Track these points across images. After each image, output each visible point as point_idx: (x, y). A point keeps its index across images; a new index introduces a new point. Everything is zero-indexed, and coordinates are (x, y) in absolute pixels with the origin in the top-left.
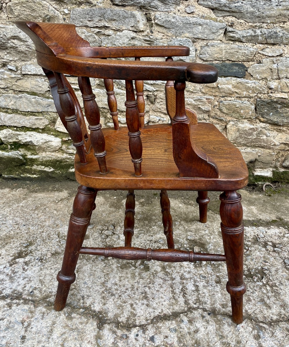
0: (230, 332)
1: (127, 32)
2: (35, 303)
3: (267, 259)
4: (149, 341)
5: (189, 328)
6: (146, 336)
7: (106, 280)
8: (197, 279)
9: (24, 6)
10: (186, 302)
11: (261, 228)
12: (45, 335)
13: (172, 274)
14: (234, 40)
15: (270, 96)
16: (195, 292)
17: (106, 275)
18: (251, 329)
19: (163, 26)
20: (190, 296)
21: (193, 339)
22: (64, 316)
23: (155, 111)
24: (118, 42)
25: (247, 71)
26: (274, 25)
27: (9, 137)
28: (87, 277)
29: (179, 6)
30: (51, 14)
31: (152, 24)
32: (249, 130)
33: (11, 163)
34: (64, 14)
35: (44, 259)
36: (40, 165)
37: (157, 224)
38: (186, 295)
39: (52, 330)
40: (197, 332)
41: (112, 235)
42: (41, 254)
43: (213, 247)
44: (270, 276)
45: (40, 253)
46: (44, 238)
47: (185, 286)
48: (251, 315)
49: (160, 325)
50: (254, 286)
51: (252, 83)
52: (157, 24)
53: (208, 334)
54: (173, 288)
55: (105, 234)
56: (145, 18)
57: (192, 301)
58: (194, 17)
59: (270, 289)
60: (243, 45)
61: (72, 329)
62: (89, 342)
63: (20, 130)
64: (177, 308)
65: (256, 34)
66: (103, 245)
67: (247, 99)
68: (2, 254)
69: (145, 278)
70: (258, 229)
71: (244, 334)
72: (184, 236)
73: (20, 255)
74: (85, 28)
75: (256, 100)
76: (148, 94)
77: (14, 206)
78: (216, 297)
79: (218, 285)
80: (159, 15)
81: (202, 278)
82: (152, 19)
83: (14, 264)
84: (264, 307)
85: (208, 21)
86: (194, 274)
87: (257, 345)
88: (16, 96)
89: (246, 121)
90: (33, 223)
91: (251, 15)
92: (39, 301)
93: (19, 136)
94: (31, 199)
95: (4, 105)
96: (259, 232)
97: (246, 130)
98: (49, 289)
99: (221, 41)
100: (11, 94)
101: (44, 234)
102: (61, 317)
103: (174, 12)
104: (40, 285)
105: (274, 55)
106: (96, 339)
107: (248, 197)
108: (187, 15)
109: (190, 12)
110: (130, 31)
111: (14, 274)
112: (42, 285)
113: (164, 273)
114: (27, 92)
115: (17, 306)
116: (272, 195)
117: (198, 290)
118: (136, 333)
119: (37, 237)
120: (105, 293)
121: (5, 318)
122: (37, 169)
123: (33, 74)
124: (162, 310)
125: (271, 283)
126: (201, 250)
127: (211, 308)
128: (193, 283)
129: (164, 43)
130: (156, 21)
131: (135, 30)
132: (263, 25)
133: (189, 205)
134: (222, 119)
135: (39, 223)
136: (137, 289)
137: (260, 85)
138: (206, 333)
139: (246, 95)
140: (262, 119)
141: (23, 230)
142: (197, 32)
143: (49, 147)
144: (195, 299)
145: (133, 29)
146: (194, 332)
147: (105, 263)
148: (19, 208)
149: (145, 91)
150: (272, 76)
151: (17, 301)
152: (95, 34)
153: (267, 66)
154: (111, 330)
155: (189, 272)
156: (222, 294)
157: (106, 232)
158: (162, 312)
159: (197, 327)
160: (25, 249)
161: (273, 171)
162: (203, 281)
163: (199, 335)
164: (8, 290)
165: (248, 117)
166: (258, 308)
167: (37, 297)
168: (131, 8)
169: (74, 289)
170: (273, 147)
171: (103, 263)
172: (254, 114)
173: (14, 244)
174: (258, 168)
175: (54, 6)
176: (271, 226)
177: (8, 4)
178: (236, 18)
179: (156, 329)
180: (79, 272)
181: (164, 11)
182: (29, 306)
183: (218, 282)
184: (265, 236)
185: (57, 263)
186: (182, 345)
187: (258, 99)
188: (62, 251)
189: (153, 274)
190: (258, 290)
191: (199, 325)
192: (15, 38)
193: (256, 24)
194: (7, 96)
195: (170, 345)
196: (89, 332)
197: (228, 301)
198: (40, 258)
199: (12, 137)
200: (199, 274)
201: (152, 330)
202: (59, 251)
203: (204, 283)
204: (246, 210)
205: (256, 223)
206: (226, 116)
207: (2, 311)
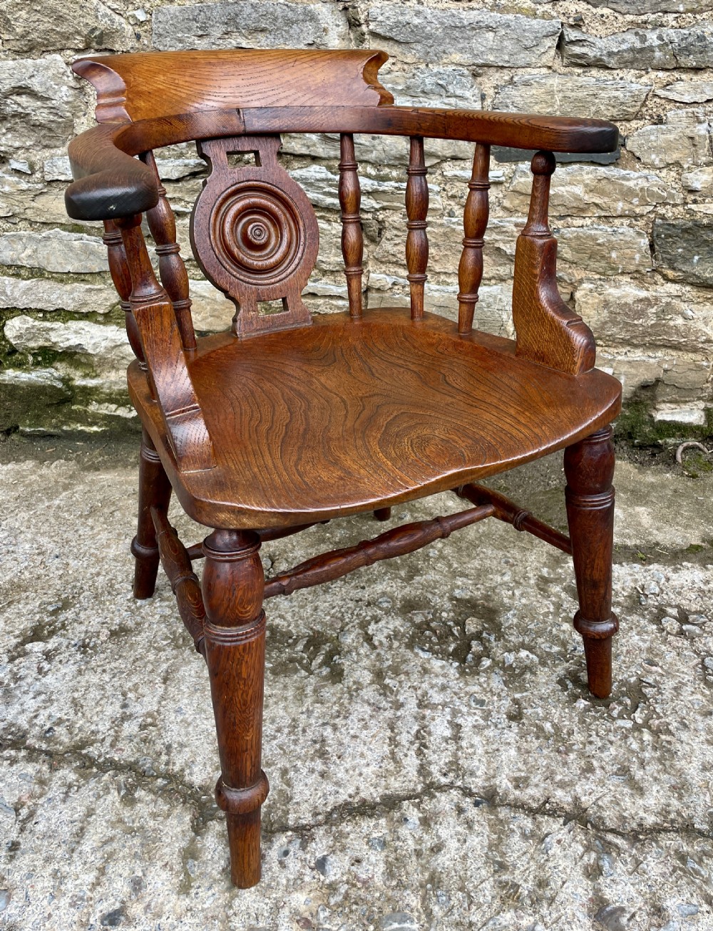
0: (525, 853)
2: (54, 759)
3: (657, 655)
5: (420, 839)
6: (308, 856)
8: (461, 708)
9: (36, 11)
10: (423, 770)
11: (654, 567)
12: (64, 842)
13: (397, 692)
14: (586, 64)
15: (691, 212)
16: (450, 741)
18: (581, 849)
19: (390, 39)
20: (434, 752)
21: (424, 868)
22: (116, 794)
23: (382, 262)
25: (623, 146)
26: (698, 16)
27: (28, 336)
28: (186, 695)
30: (103, 24)
31: (363, 34)
32: (635, 302)
33: (38, 398)
34: (136, 24)
35: (91, 645)
36: (105, 402)
38: (425, 751)
39: (82, 829)
40: (439, 850)
42: (86, 632)
43: (515, 621)
44: (657, 703)
45: (83, 628)
46: (100, 591)
47: (426, 727)
48: (586, 810)
49: (346, 827)
50: (610, 730)
51: (640, 177)
52: (375, 35)
53: (465, 857)
54: (396, 731)
56: (344, 18)
57: (437, 768)
58: (473, 9)
59: (651, 738)
60: (611, 78)
61: (131, 831)
62: (166, 865)
63: (53, 318)
64: (396, 785)
65: (647, 44)
67: (629, 221)
69: (328, 702)
70: (646, 571)
71: (560, 862)
72: (446, 588)
73: (37, 634)
75: (653, 222)
77: (41, 506)
78: (503, 757)
79: (514, 724)
80: (378, 10)
81: (473, 704)
82: (362, 22)
83: (20, 656)
84: (627, 790)
85: (511, 17)
86: (456, 693)
87: (591, 893)
88: (37, 235)
89: (626, 279)
90: (78, 550)
92: (62, 755)
93: (50, 333)
94: (81, 487)
95: (9, 260)
96: (648, 578)
97: (626, 304)
98: (92, 723)
99: (550, 68)
100: (24, 230)
101: (101, 578)
102: (110, 798)
104: (72, 711)
105: (698, 98)
106: (185, 859)
107: (633, 480)
108: (453, 5)
111: (15, 683)
112: (76, 714)
113: (377, 690)
114: (62, 224)
115: (11, 765)
116: (701, 474)
117: (460, 738)
118: (284, 848)
119: (82, 588)
122: (100, 412)
124: (357, 788)
125: (657, 722)
126: (484, 629)
127: (484, 787)
128: (449, 718)
129: (397, 83)
130: (371, 27)
132: (665, 19)
134: (563, 278)
135: (92, 551)
136: (304, 731)
137: (661, 183)
138: (463, 853)
139: (623, 210)
140: (670, 274)
141: (53, 568)
142: (483, 49)
143: (123, 358)
144: (447, 760)
146: (432, 850)
148: (52, 511)
150: (695, 155)
151: (13, 753)
153: (681, 129)
154: (223, 836)
155: (444, 688)
156: (519, 749)
158: (357, 794)
159: (439, 837)
160: (50, 618)
161: (707, 410)
162: (475, 714)
163: (444, 861)
165: (632, 268)
166: (610, 790)
167: (61, 745)
169: (151, 725)
172: (648, 261)
173: (27, 604)
174: (664, 402)
175: (109, 4)
176: (684, 564)
178: (588, 3)
179: (335, 838)
180: (168, 683)
182: (38, 767)
183: (515, 717)
184: (661, 589)
185: (120, 656)
186: (394, 883)
187: (659, 221)
188: (138, 624)
189: (349, 692)
190: (619, 742)
191: (447, 831)
192: (21, 90)
193: (644, 18)
194: (13, 236)
195: (364, 882)
196: (168, 840)
197: (532, 769)
198: (81, 643)
199: (34, 336)
200: (467, 693)
201: (324, 842)
202: (130, 624)
203: (476, 717)
204: (622, 516)
205: (644, 554)
206: (570, 268)
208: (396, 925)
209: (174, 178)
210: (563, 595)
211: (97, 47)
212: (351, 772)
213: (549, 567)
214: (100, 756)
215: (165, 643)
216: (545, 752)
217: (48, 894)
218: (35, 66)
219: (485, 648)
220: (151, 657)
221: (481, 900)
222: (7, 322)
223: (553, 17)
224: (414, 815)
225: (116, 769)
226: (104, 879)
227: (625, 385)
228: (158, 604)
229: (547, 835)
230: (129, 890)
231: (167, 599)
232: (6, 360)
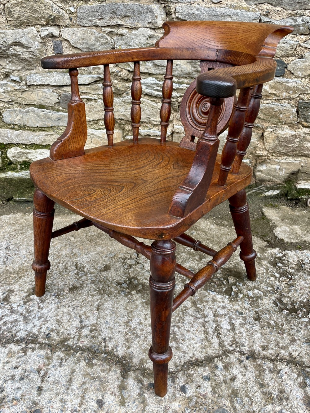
0: (272, 379)
1: (144, 30)
2: (53, 348)
4: (179, 391)
5: (225, 375)
6: (176, 385)
7: (129, 318)
8: (233, 316)
9: (24, 7)
10: (221, 344)
11: (305, 251)
12: (63, 385)
13: (204, 310)
16: (230, 331)
17: (130, 312)
18: (296, 376)
20: (225, 336)
21: (229, 388)
22: (84, 362)
23: (179, 120)
24: (134, 42)
25: (286, 68)
27: (18, 156)
28: (109, 316)
30: (55, 13)
31: (173, 19)
32: (290, 137)
33: (22, 184)
34: (70, 13)
35: (61, 295)
37: (185, 250)
38: (220, 336)
39: (71, 379)
40: (234, 380)
41: (135, 265)
42: (58, 289)
45: (57, 287)
46: (61, 270)
47: (219, 325)
48: (295, 358)
49: (191, 372)
50: (299, 323)
51: (293, 82)
52: (178, 19)
53: (246, 382)
54: (206, 327)
55: (128, 264)
56: (164, 11)
57: (227, 343)
58: (222, 7)
61: (93, 378)
62: (112, 393)
63: (29, 147)
64: (210, 352)
65: (297, 23)
66: (125, 276)
67: (288, 101)
68: (16, 290)
70: (302, 253)
71: (288, 382)
74: (95, 28)
75: (298, 101)
77: (28, 233)
78: (255, 337)
79: (257, 322)
80: (180, 8)
81: (238, 314)
82: (172, 13)
83: (28, 301)
85: (239, 11)
86: (229, 310)
87: (304, 394)
88: (22, 110)
89: (286, 126)
91: (290, 1)
92: (56, 345)
93: (28, 155)
95: (10, 121)
96: (304, 256)
97: (286, 137)
98: (67, 330)
100: (16, 108)
101: (61, 265)
102: (81, 363)
103: (198, 2)
104: (57, 325)
106: (120, 389)
107: (291, 214)
108: (213, 6)
109: (217, 2)
110: (148, 28)
111: (29, 313)
112: (60, 327)
113: (195, 310)
114: (34, 105)
115: (33, 351)
117: (235, 329)
119: (53, 269)
120: (129, 334)
121: (20, 366)
123: (39, 84)
124: (194, 354)
126: (237, 281)
127: (249, 351)
128: (228, 321)
130: (177, 15)
131: (153, 27)
132: (305, 12)
133: (222, 226)
134: (258, 126)
135: (55, 252)
137: (303, 84)
138: (244, 381)
139: (286, 96)
140: (305, 124)
144: (231, 340)
145: (150, 26)
146: (231, 379)
147: (128, 298)
151: (33, 345)
152: (107, 34)
154: (136, 378)
155: (224, 307)
156: (261, 333)
157: (129, 262)
158: (194, 356)
159: (233, 374)
162: (239, 318)
163: (237, 384)
164: (23, 333)
165: (289, 122)
166: (304, 349)
167: (54, 341)
168: (148, 1)
169: (95, 330)
171: (126, 299)
172: (296, 118)
173: (28, 277)
174: (301, 180)
175: (58, 4)
177: (5, 6)
178: (272, 5)
179: (187, 377)
180: (99, 310)
181: (186, 2)
182: (46, 351)
183: (257, 318)
185: (76, 299)
186: (217, 395)
187: (301, 101)
188: (81, 284)
189: (182, 311)
190: (304, 328)
191: (236, 371)
192: (16, 44)
193: (296, 12)
194: (12, 110)
195: (204, 396)
196: (111, 382)
197: (269, 342)
198: (56, 294)
199: (21, 156)
200: (234, 309)
201: (183, 379)
202: (78, 285)
203: (240, 320)
204: (288, 230)
205: (300, 246)
206: (262, 122)
207: (16, 358)
209: (87, 83)
210: (268, 265)
211: (52, 24)
212: (189, 347)
213: (260, 253)
214: (73, 345)
215: (95, 292)
216: (273, 334)
217: (60, 410)
218: (23, 32)
219: (239, 289)
220: (90, 299)
221: (256, 401)
222: (8, 150)
223: (257, 11)
224: (220, 365)
225: (82, 350)
226: (84, 401)
227: (285, 173)
228: (89, 275)
229: (280, 370)
230: (97, 405)
231: (93, 273)
232: (7, 167)
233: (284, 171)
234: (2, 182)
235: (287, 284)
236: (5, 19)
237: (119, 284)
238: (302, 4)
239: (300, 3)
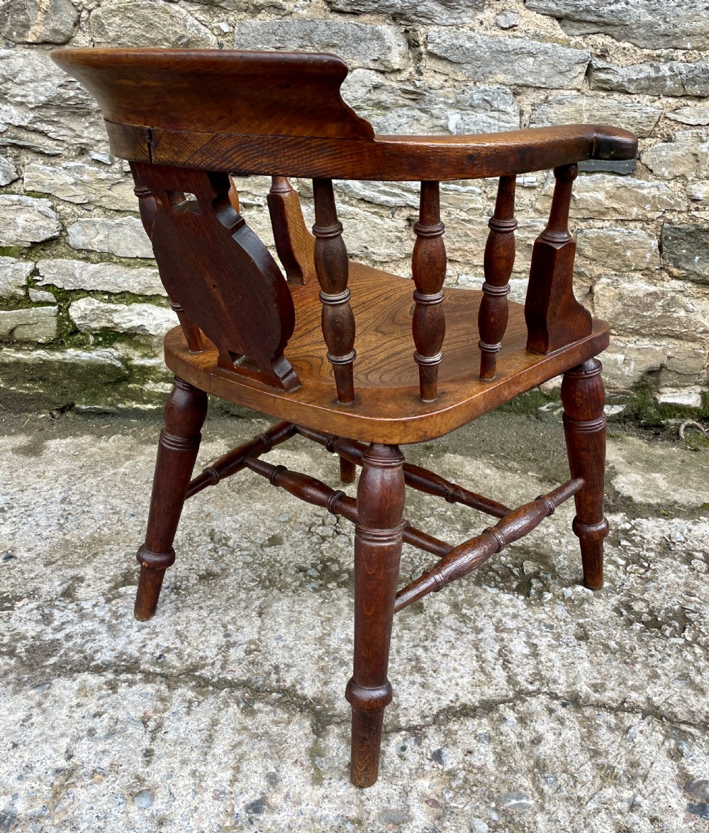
0: (613, 742)
1: (364, 73)
2: (171, 681)
3: (693, 588)
4: (431, 760)
5: (520, 734)
6: (424, 750)
7: (325, 632)
8: (534, 631)
9: (129, 17)
10: (511, 680)
11: (676, 521)
12: (196, 747)
13: (475, 620)
14: (609, 88)
15: (694, 218)
16: (530, 657)
17: (325, 621)
18: (661, 738)
19: (445, 59)
20: (518, 666)
21: (529, 757)
22: (236, 706)
25: (639, 159)
26: (701, 53)
27: (92, 317)
28: (283, 626)
29: (482, 11)
30: (190, 33)
31: (421, 54)
32: (645, 295)
33: (96, 377)
34: (220, 35)
35: (183, 587)
36: (161, 381)
37: (435, 513)
38: (510, 665)
39: (210, 736)
40: (539, 742)
41: (333, 537)
42: (176, 577)
43: (566, 563)
44: (700, 625)
45: (173, 573)
46: (180, 543)
47: (506, 646)
48: (659, 707)
49: (454, 726)
50: (666, 646)
51: (652, 187)
52: (431, 55)
53: (563, 747)
54: (481, 650)
55: (318, 534)
56: (404, 40)
57: (523, 678)
58: (517, 37)
59: (701, 652)
60: (630, 101)
61: (257, 736)
62: (296, 762)
63: (117, 300)
64: (490, 693)
65: (660, 74)
66: (314, 557)
67: (641, 225)
68: (87, 577)
69: (414, 628)
70: (669, 524)
71: (646, 747)
73: (127, 579)
75: (662, 226)
76: (411, 216)
77: (107, 473)
78: (579, 668)
79: (582, 643)
80: (436, 34)
81: (544, 628)
82: (421, 43)
83: (115, 598)
84: (690, 691)
85: (549, 45)
86: (526, 620)
87: (677, 770)
88: (109, 222)
89: (638, 275)
91: (647, 31)
92: (177, 677)
93: (114, 315)
94: (143, 457)
95: (81, 244)
96: (673, 530)
97: (637, 297)
98: (199, 651)
99: (579, 90)
100: (97, 217)
101: (179, 533)
102: (230, 710)
103: (470, 25)
104: (178, 641)
105: (701, 121)
106: (312, 757)
107: (646, 453)
108: (500, 33)
109: (507, 26)
110: (371, 69)
111: (117, 620)
112: (182, 643)
113: (456, 618)
114: (134, 213)
115: (130, 686)
116: (702, 448)
117: (538, 655)
118: (401, 745)
120: (326, 659)
121: (103, 713)
122: (156, 390)
124: (457, 695)
125: (704, 639)
126: (540, 569)
127: (567, 692)
128: (525, 639)
129: (448, 98)
130: (429, 48)
131: (382, 69)
132: (675, 54)
133: (507, 470)
134: (583, 272)
136: (398, 652)
137: (670, 192)
138: (560, 744)
139: (637, 215)
140: (675, 271)
141: (131, 525)
142: (524, 71)
144: (531, 672)
145: (376, 66)
146: (532, 742)
147: (321, 596)
148: (119, 478)
149: (405, 207)
150: (697, 170)
151: (129, 676)
153: (686, 147)
154: (343, 737)
155: (515, 616)
156: (591, 662)
157: (320, 530)
158: (457, 699)
159: (536, 732)
160: (137, 566)
161: (703, 394)
162: (547, 636)
163: (544, 750)
164: (108, 654)
165: (644, 266)
166: (676, 692)
167: (174, 668)
168: (373, 18)
169: (255, 650)
170: (703, 336)
171: (317, 597)
172: (657, 260)
173: (112, 555)
174: (666, 386)
175: (196, 15)
176: (701, 518)
177: (92, 13)
178: (613, 37)
179: (446, 735)
180: (263, 616)
181: (447, 24)
182: (157, 687)
183: (583, 637)
184: (686, 538)
185: (213, 596)
186: (505, 769)
187: (666, 225)
188: (223, 570)
189: (432, 621)
190: (675, 655)
191: (543, 727)
193: (658, 52)
194: (87, 222)
195: (479, 769)
196: (294, 742)
197: (607, 677)
198: (172, 586)
199: (98, 317)
200: (536, 620)
201: (437, 738)
202: (216, 569)
203: (548, 639)
204: (641, 481)
205: (666, 511)
206: (590, 264)
207: (97, 698)
208: (514, 802)
214: (213, 677)
215: (253, 584)
216: (614, 663)
217: (190, 791)
219: (544, 585)
220: (243, 595)
221: (584, 779)
223: (583, 48)
225: (230, 686)
226: (240, 776)
227: (635, 370)
228: (239, 553)
229: (630, 727)
230: (266, 783)
231: (246, 549)
232: (67, 340)
233: (632, 367)
234: (54, 370)
235: (641, 578)
236: (89, 39)
237: (301, 570)
238: (671, 38)
239: (667, 35)
